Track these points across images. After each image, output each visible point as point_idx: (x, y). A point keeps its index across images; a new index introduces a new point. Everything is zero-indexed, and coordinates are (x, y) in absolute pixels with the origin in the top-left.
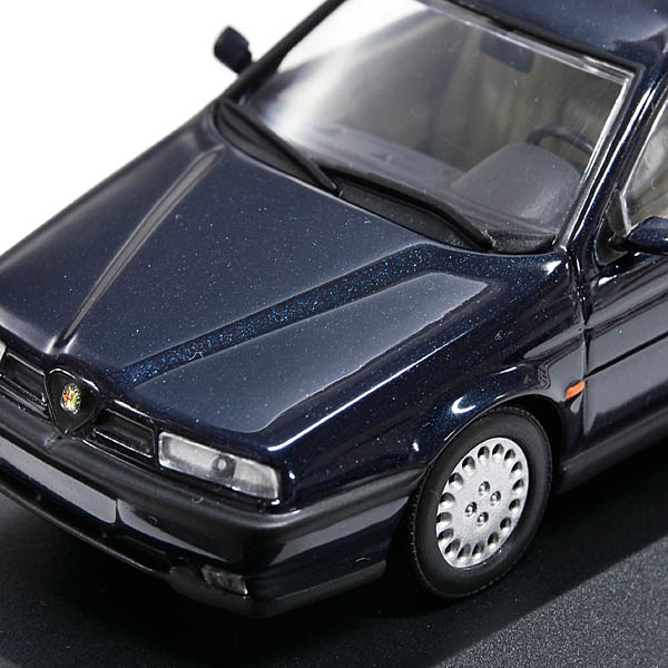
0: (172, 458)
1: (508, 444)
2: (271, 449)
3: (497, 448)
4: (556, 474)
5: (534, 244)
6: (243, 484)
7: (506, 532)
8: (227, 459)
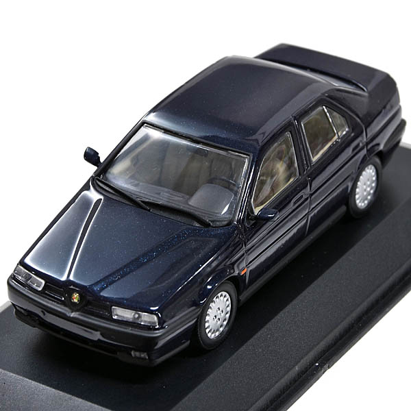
0: (117, 315)
1: (224, 293)
2: (152, 308)
3: (221, 295)
4: (238, 301)
5: (226, 223)
6: (145, 322)
7: (225, 323)
8: (138, 314)
